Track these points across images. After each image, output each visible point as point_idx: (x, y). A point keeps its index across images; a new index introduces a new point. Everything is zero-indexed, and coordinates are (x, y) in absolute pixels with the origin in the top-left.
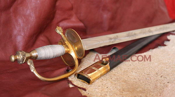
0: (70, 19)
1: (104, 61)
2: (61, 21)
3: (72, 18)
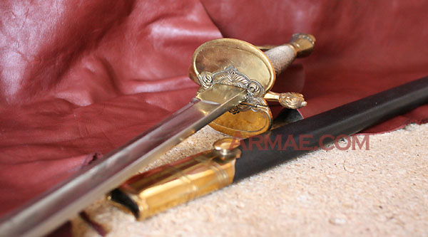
0: (183, 15)
1: (222, 150)
2: (156, 19)
3: (190, 12)
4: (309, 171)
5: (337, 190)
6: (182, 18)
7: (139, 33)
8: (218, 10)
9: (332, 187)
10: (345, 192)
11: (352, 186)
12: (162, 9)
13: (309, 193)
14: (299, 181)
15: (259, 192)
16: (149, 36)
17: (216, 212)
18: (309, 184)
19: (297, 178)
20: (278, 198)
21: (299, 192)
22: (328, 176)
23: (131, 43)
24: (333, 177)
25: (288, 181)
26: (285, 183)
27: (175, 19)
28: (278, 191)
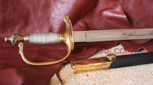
1: (110, 58)
2: (105, 10)
3: (116, 8)
4: (138, 72)
5: (144, 81)
6: (113, 10)
7: (99, 14)
8: (127, 8)
9: (143, 79)
10: (146, 82)
11: (150, 80)
12: (107, 6)
13: (133, 80)
14: (132, 75)
15: (116, 77)
16: (102, 15)
17: (98, 82)
18: (135, 77)
19: (132, 74)
20: (121, 80)
21: (130, 79)
22: (144, 75)
23: (96, 17)
24: (145, 75)
25: (128, 75)
26: (127, 75)
27: (111, 10)
28: (123, 78)
